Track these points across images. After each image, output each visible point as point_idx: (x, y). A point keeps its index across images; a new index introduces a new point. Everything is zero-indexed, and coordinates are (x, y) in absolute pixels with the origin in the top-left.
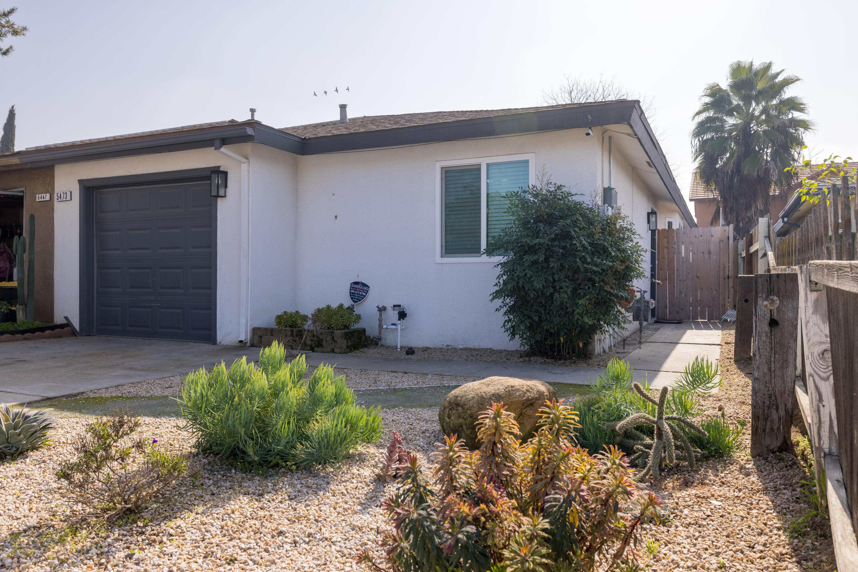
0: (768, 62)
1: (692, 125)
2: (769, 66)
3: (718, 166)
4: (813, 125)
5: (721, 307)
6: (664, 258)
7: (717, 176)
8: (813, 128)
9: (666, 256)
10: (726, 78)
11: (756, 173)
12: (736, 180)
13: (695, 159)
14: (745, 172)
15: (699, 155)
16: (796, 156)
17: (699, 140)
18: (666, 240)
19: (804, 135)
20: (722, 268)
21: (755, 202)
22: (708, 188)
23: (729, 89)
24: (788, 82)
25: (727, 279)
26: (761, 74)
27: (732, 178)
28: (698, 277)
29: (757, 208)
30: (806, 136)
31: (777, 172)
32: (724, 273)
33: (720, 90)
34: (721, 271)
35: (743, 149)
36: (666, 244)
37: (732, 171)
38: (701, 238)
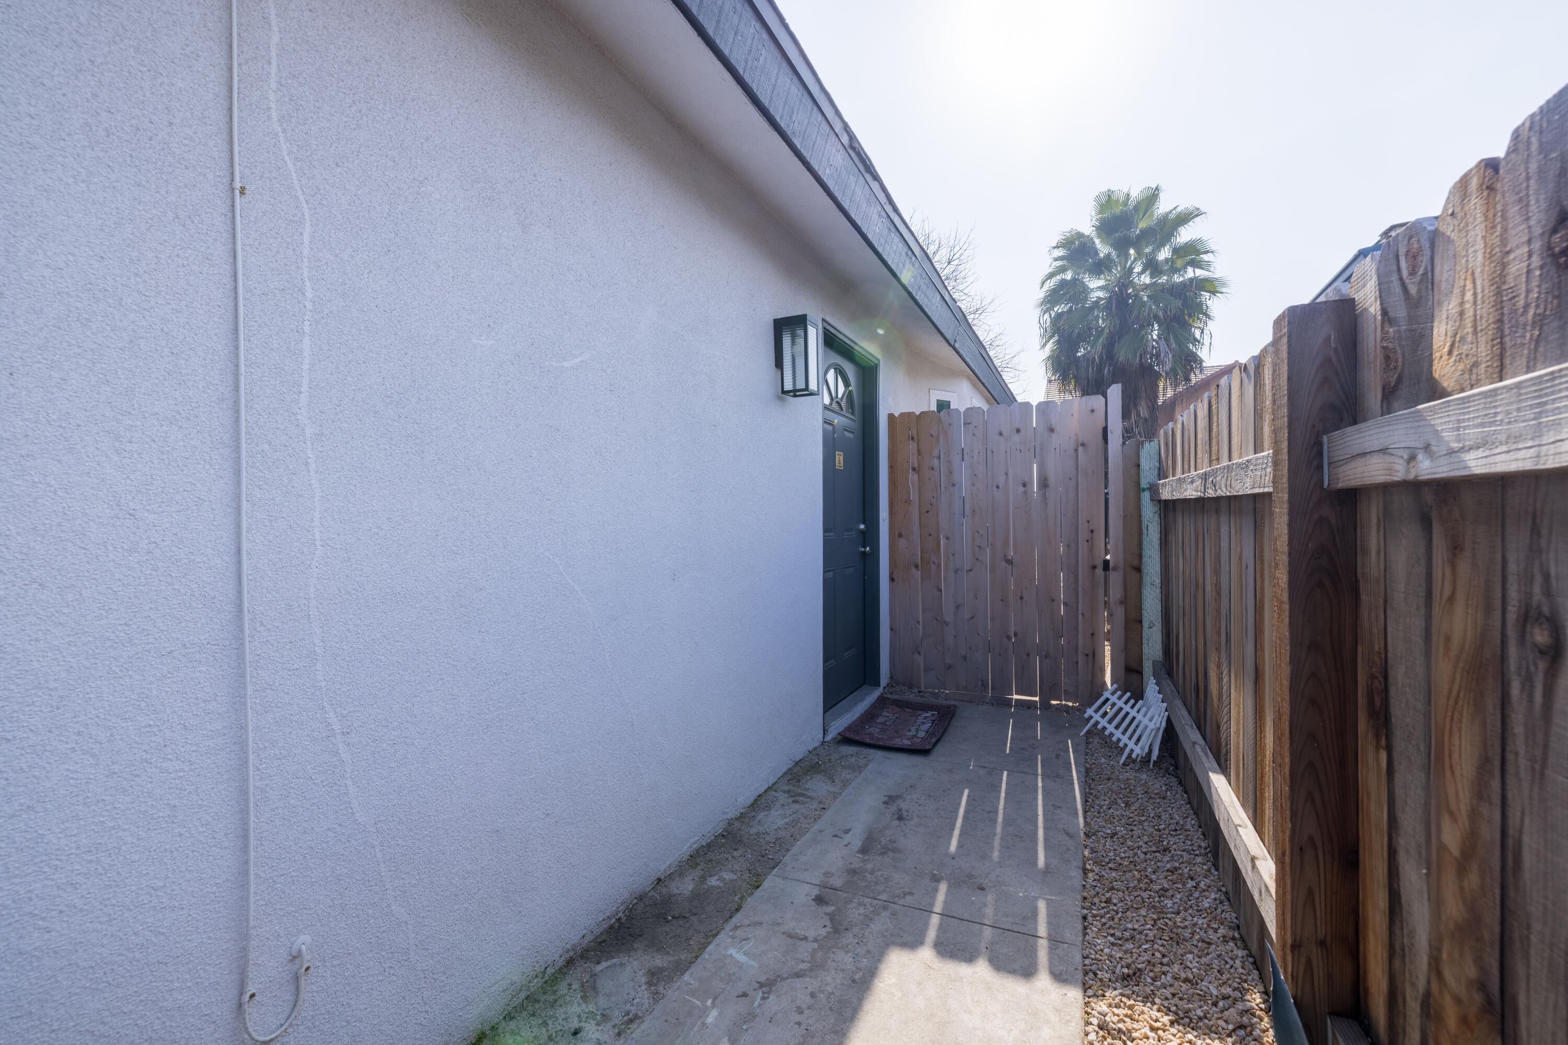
0: (1154, 186)
1: (1041, 294)
2: (1152, 197)
3: (1079, 354)
4: (1224, 284)
5: (1081, 659)
6: (908, 501)
7: (1078, 368)
8: (1224, 290)
9: (914, 495)
10: (1090, 218)
11: (1138, 360)
12: (1106, 370)
13: (1044, 345)
14: (1121, 359)
15: (1051, 337)
16: (1197, 334)
17: (1050, 315)
18: (912, 446)
19: (1209, 303)
20: (1083, 534)
21: (1136, 406)
22: (1063, 390)
23: (1094, 234)
24: (1185, 218)
25: (1100, 571)
26: (1143, 206)
27: (1100, 370)
28: (1009, 562)
29: (1138, 415)
30: (1214, 304)
31: (1170, 356)
32: (1091, 550)
33: (1080, 235)
34: (1083, 547)
35: (1118, 322)
36: (914, 460)
37: (1101, 357)
38: (1016, 438)
